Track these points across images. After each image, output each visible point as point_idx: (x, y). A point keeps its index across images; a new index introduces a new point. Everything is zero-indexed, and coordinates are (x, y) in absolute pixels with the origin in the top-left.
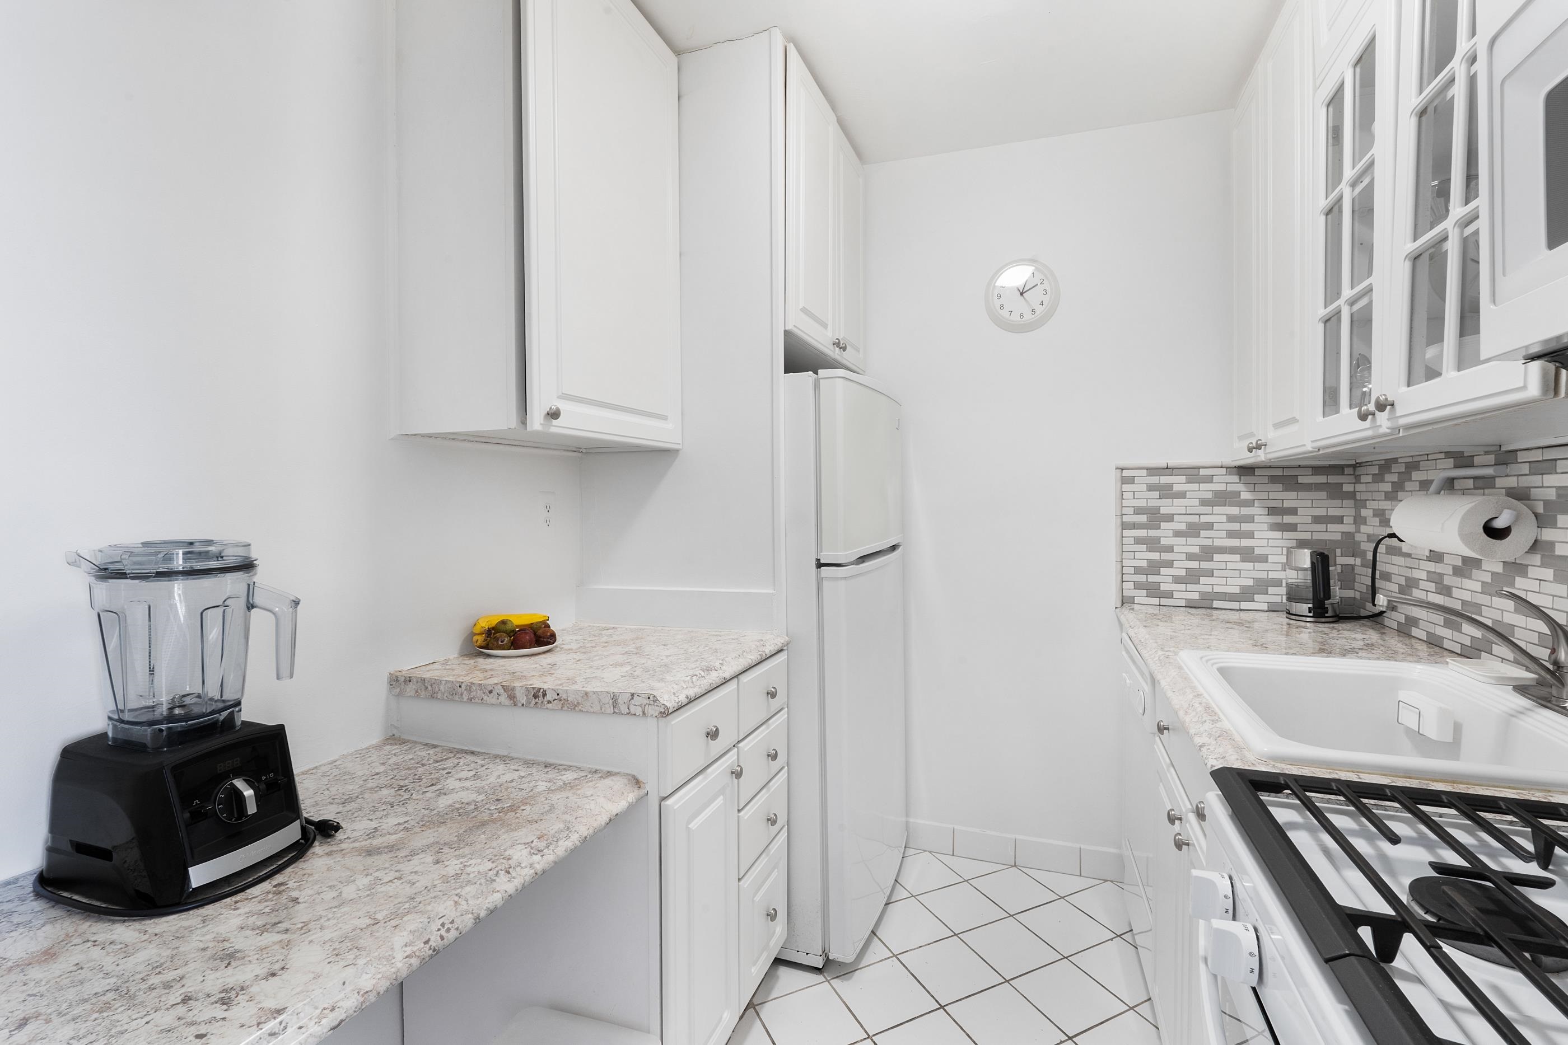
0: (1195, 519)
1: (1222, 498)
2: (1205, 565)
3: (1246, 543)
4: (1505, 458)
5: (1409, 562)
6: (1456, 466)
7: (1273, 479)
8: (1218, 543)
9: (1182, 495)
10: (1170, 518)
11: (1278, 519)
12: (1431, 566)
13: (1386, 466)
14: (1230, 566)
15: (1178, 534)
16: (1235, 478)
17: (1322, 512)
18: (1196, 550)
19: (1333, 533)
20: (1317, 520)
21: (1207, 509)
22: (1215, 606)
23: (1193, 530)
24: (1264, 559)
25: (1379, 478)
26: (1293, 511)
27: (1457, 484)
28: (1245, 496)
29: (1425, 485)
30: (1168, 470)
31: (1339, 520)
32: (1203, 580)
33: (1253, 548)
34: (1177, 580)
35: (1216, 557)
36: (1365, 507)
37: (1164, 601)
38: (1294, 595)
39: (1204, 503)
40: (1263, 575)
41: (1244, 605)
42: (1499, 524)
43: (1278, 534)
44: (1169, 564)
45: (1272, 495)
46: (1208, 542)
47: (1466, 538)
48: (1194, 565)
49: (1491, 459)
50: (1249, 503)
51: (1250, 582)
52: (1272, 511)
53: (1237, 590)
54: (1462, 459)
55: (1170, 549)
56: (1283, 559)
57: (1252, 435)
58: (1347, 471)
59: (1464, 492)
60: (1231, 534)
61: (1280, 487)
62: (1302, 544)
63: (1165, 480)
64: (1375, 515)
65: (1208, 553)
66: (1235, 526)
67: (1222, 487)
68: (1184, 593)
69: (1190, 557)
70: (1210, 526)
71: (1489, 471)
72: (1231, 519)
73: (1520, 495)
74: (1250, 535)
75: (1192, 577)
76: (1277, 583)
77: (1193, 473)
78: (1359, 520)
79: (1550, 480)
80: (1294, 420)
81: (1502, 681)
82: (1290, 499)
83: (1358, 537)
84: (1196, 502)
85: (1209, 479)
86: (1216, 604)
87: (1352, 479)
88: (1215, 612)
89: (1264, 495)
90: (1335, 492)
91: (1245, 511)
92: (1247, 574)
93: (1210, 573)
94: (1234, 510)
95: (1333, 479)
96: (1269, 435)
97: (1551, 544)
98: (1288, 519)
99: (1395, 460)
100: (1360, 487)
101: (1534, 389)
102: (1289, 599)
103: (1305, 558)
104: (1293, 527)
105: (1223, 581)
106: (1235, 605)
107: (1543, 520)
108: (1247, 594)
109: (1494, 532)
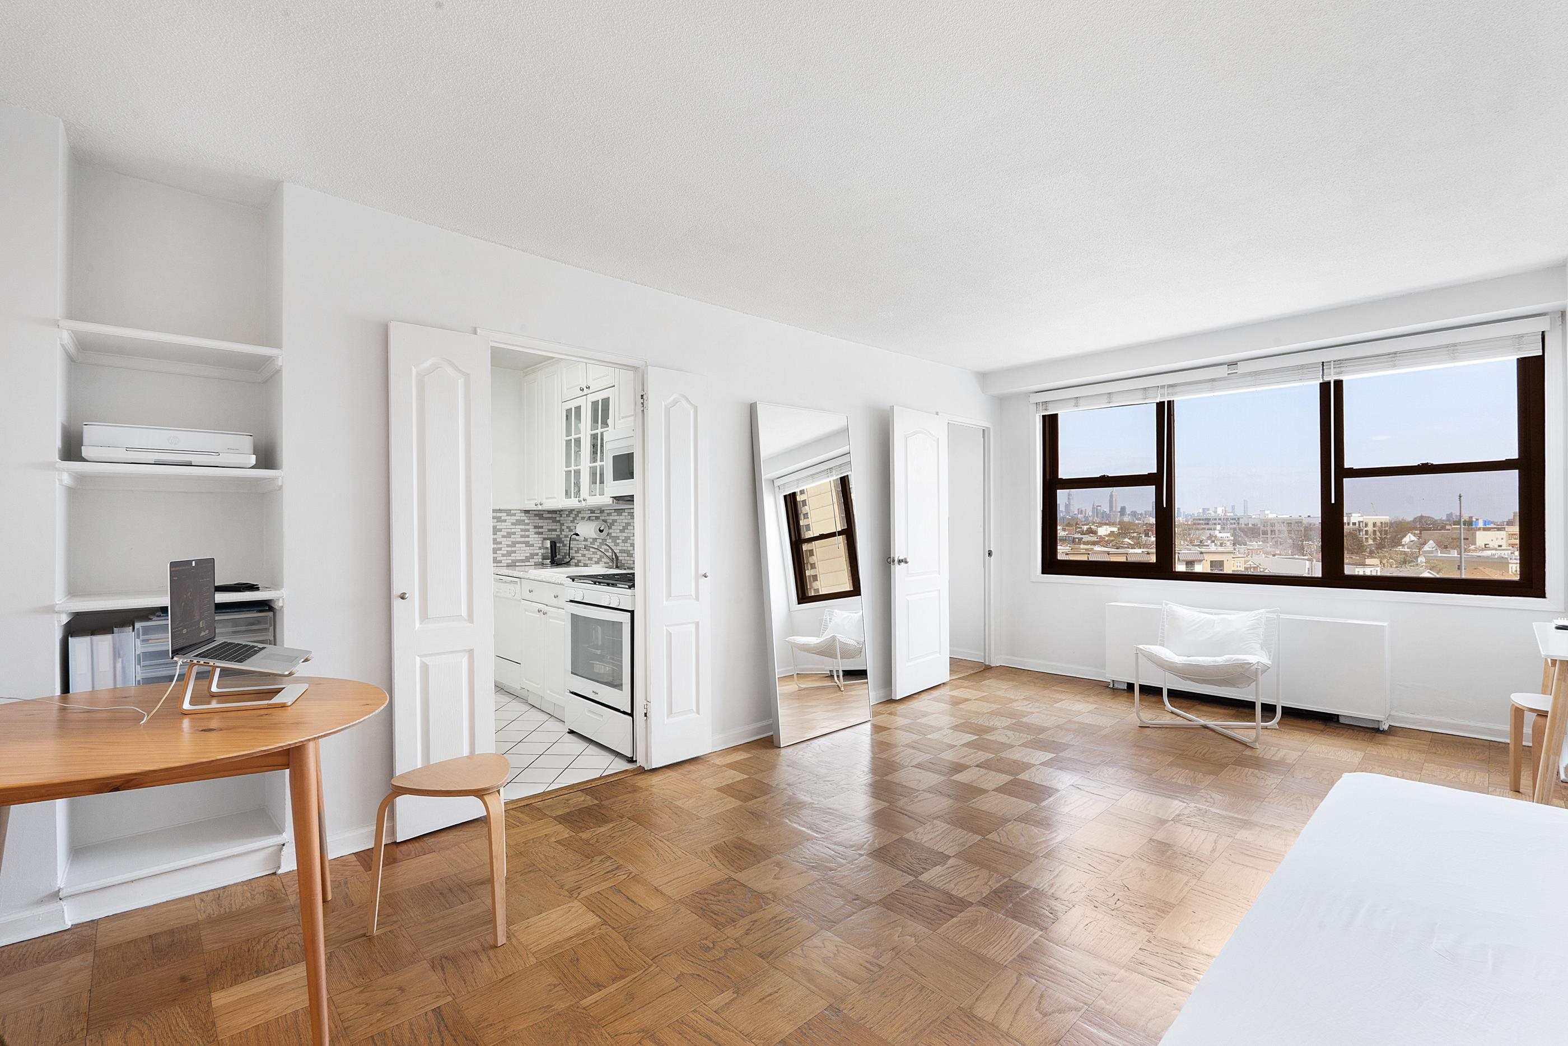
0: (509, 530)
1: (519, 522)
2: (513, 549)
3: (527, 539)
4: (602, 511)
5: (579, 542)
6: (591, 513)
7: (536, 515)
8: (518, 540)
9: (505, 521)
10: (500, 530)
11: (537, 530)
12: (584, 543)
13: (571, 511)
14: (522, 549)
15: (503, 537)
16: (523, 514)
17: (550, 528)
18: (510, 543)
19: (554, 535)
20: (549, 530)
21: (514, 527)
22: (517, 565)
23: (509, 535)
24: (533, 545)
25: (568, 516)
26: (542, 527)
27: (591, 518)
28: (526, 521)
29: (583, 518)
30: (500, 511)
31: (555, 530)
32: (512, 555)
33: (529, 542)
34: (503, 555)
35: (517, 545)
36: (564, 525)
37: (499, 565)
38: (544, 558)
39: (513, 524)
40: (532, 552)
41: (527, 564)
42: (601, 529)
43: (537, 536)
44: (500, 549)
45: (537, 521)
46: (514, 540)
47: (595, 532)
48: (509, 549)
49: (599, 512)
50: (528, 524)
51: (529, 555)
52: (535, 527)
53: (524, 558)
54: (593, 512)
55: (500, 543)
56: (541, 545)
57: (535, 499)
58: (558, 513)
59: (593, 520)
60: (522, 536)
61: (538, 518)
62: (545, 539)
63: (499, 515)
64: (567, 528)
65: (514, 544)
66: (523, 533)
67: (519, 518)
68: (507, 560)
69: (508, 546)
70: (514, 533)
71: (599, 515)
72: (522, 530)
73: (605, 521)
74: (528, 536)
75: (509, 554)
76: (537, 554)
77: (508, 512)
78: (562, 530)
79: (611, 517)
80: (554, 498)
81: (603, 567)
82: (541, 523)
83: (561, 536)
84: (510, 524)
85: (514, 515)
86: (517, 564)
87: (559, 515)
88: (517, 568)
89: (533, 521)
90: (554, 520)
91: (527, 527)
92: (529, 551)
93: (515, 552)
94: (523, 527)
95: (554, 516)
96: (544, 501)
97: (611, 533)
98: (541, 530)
99: (574, 510)
100: (561, 518)
101: (611, 503)
102: (543, 559)
103: (548, 544)
104: (542, 533)
105: (519, 555)
106: (523, 564)
107: (610, 528)
108: (527, 559)
109: (601, 531)
